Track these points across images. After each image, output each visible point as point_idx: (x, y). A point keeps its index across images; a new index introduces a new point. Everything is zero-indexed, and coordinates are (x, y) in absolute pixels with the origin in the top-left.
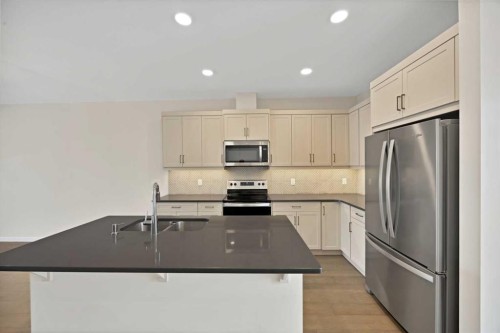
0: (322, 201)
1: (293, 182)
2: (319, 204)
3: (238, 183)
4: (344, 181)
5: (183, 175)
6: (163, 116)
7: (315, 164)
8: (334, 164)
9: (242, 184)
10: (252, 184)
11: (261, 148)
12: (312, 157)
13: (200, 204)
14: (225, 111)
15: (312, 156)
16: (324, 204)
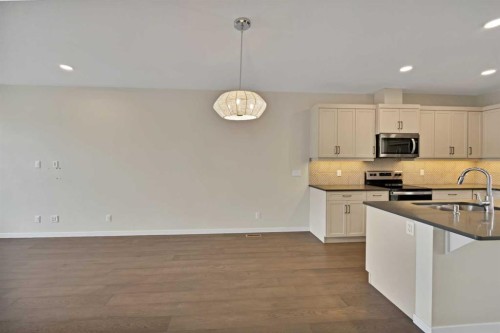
0: (473, 189)
1: (422, 173)
2: (470, 192)
3: (378, 174)
5: (323, 166)
7: (455, 155)
8: (470, 157)
9: (381, 175)
10: (389, 175)
11: (413, 140)
12: (452, 150)
15: (452, 148)
16: (475, 192)
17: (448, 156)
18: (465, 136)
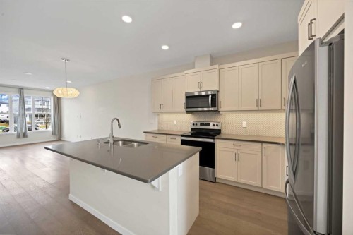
0: (262, 142)
1: (244, 125)
2: (260, 145)
3: (199, 124)
6: (152, 80)
9: (201, 124)
10: (209, 125)
11: (210, 96)
12: (259, 102)
13: (168, 136)
14: (186, 72)
16: (265, 145)
17: (255, 108)
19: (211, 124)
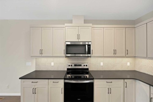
0: (124, 79)
1: (102, 64)
3: (73, 65)
4: (128, 64)
7: (117, 55)
8: (127, 56)
9: (75, 65)
10: (81, 65)
11: (87, 46)
13: (50, 80)
14: (66, 25)
15: (115, 51)
16: (126, 80)
17: (113, 55)
18: (124, 43)
19: (83, 65)
